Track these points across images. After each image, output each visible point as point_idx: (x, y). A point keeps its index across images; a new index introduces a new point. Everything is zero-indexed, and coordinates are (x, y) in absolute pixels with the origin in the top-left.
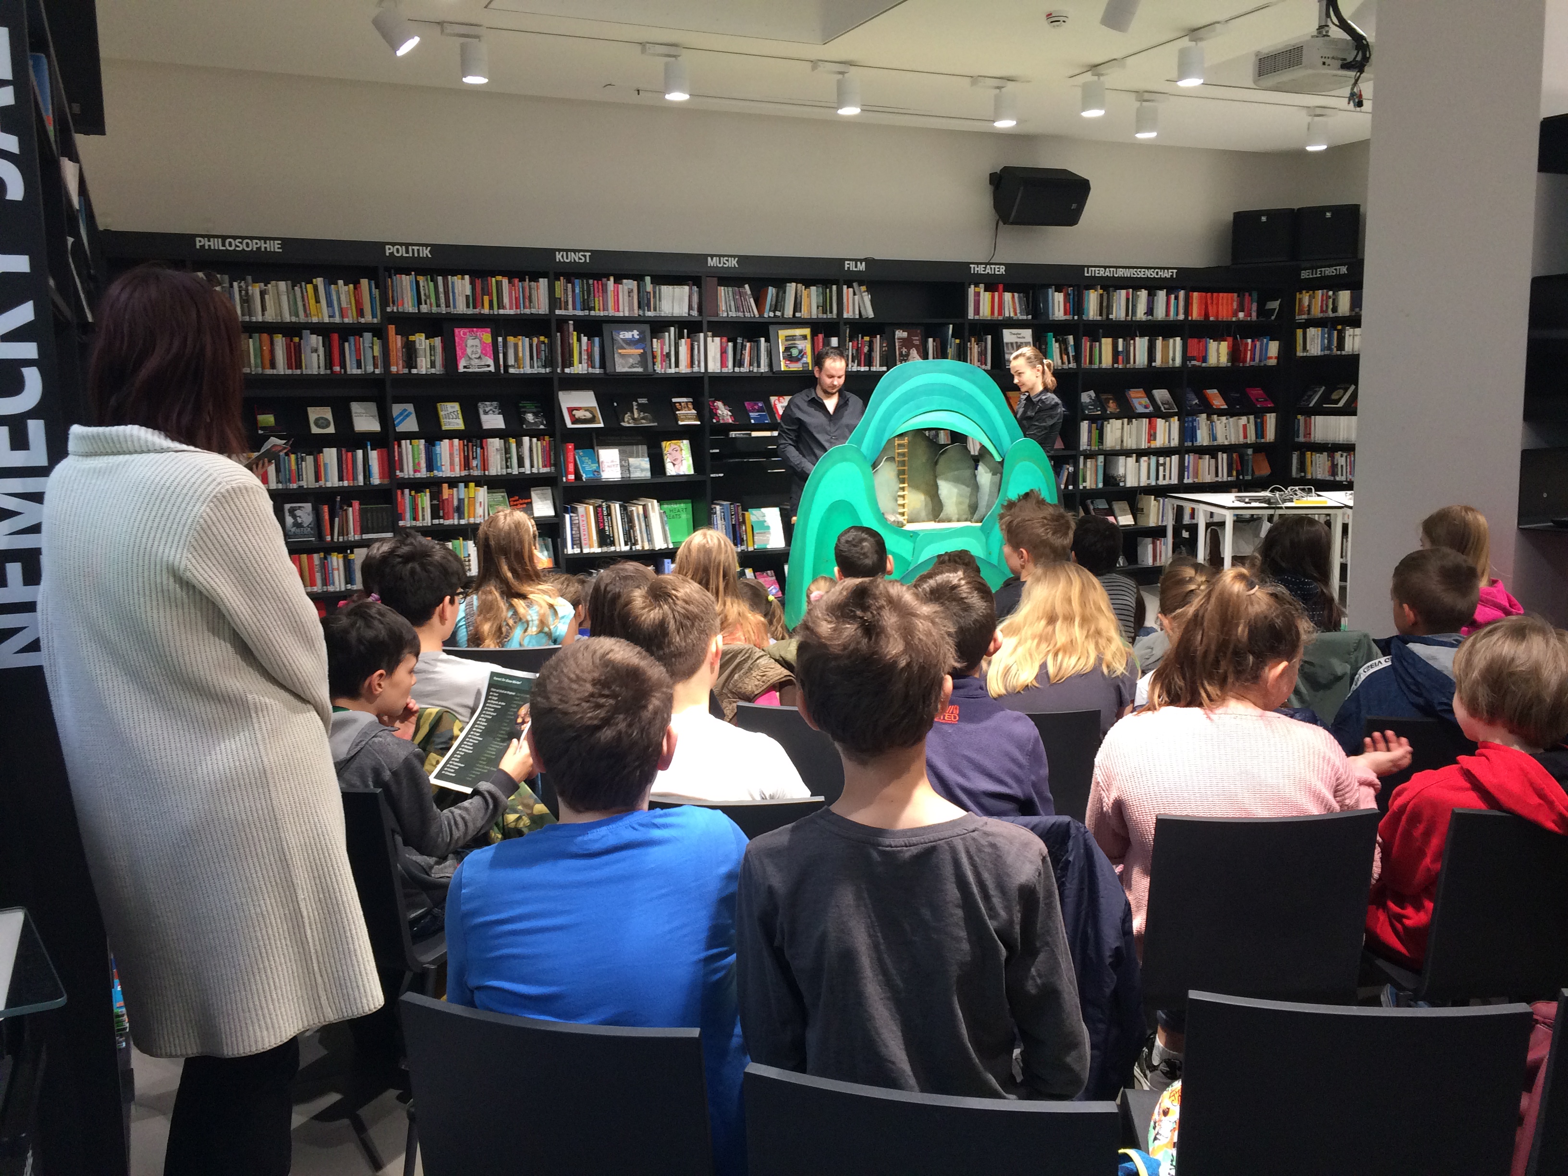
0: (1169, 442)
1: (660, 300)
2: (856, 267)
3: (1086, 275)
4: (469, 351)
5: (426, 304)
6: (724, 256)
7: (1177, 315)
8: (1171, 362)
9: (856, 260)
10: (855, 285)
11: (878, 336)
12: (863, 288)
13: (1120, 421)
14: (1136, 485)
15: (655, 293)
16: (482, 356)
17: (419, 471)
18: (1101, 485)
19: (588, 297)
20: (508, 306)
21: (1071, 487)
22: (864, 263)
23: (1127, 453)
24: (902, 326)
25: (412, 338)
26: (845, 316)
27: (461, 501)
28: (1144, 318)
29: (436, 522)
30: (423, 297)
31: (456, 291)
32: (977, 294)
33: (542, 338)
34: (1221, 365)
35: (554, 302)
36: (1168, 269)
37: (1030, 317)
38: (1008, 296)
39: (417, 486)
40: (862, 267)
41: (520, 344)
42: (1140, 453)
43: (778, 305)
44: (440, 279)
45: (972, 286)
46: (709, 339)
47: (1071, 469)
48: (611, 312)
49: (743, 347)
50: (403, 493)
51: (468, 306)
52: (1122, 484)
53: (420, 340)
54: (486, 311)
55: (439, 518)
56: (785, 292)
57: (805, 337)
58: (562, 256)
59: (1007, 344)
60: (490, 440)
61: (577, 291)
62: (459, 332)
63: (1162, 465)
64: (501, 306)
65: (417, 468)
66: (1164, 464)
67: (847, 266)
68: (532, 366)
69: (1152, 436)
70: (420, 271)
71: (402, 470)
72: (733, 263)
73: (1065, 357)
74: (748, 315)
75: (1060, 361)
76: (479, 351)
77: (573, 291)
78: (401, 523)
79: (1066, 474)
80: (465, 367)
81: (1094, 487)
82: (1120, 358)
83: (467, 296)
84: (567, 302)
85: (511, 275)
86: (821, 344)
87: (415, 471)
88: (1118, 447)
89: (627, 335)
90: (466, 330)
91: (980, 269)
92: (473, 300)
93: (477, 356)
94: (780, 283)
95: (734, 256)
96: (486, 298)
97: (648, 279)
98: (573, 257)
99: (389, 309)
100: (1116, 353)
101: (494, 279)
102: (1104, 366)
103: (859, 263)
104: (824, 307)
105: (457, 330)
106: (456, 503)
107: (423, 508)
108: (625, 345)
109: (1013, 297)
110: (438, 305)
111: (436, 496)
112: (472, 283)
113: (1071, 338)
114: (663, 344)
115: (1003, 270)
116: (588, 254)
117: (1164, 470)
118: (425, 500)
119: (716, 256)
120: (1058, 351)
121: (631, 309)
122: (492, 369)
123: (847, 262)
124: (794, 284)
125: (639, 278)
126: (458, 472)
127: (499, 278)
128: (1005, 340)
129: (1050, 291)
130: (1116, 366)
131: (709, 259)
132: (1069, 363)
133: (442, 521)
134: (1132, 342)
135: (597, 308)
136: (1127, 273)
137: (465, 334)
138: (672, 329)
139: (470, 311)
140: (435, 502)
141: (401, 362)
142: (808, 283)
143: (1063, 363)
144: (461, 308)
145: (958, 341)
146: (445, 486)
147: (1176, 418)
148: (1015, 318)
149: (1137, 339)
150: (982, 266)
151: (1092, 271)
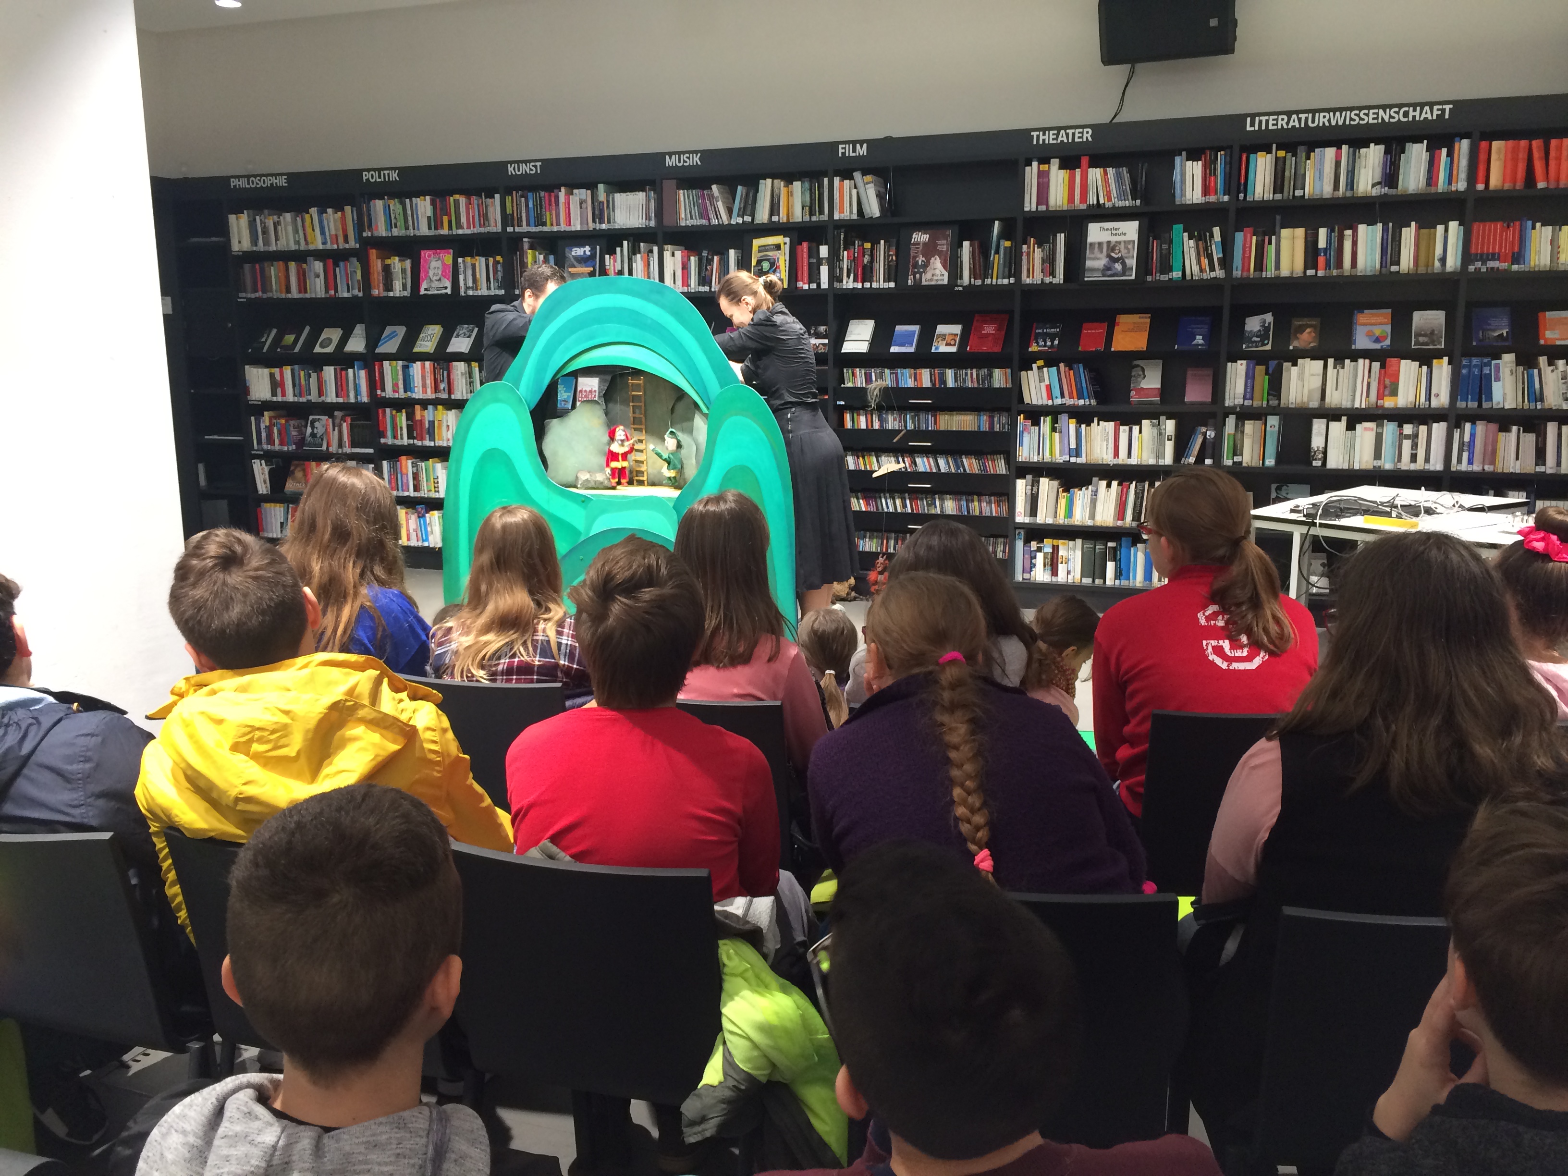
0: (1429, 398)
1: (613, 211)
2: (854, 151)
3: (1248, 128)
4: (431, 273)
5: (396, 227)
6: (684, 153)
7: (1450, 183)
8: (1437, 264)
9: (854, 143)
10: (857, 175)
11: (882, 242)
12: (869, 178)
15: (608, 202)
16: (442, 278)
17: (397, 392)
18: (1270, 462)
19: (541, 210)
20: (465, 226)
22: (865, 145)
23: (1333, 415)
24: (921, 226)
25: (388, 261)
26: (836, 217)
27: (432, 423)
28: (1374, 191)
29: (411, 442)
30: (393, 221)
31: (419, 213)
32: (1044, 175)
33: (499, 258)
35: (507, 219)
36: (1431, 105)
37: (1138, 202)
38: (1095, 174)
39: (398, 405)
40: (862, 150)
41: (477, 265)
43: (750, 206)
44: (408, 201)
45: (1035, 164)
46: (667, 255)
47: (1211, 434)
48: (563, 227)
49: (710, 262)
50: (384, 412)
52: (1317, 463)
53: (396, 264)
54: (445, 231)
55: (414, 438)
57: (778, 247)
58: (514, 169)
59: (1091, 244)
60: (455, 364)
61: (531, 205)
64: (459, 226)
65: (396, 389)
66: (1415, 437)
67: (841, 151)
68: (489, 288)
69: (1389, 386)
70: (392, 196)
71: (383, 390)
72: (696, 160)
73: (1205, 262)
74: (715, 222)
75: (1196, 269)
76: (440, 273)
77: (527, 205)
78: (383, 441)
79: (1200, 440)
80: (426, 289)
81: (1256, 463)
82: (1321, 260)
83: (429, 218)
84: (521, 217)
85: (468, 193)
86: (805, 255)
87: (394, 391)
88: (1314, 404)
89: (578, 251)
91: (1049, 138)
92: (435, 222)
93: (438, 278)
94: (752, 182)
95: (696, 152)
96: (445, 219)
97: (601, 187)
98: (525, 168)
100: (1312, 252)
101: (452, 198)
102: (1285, 272)
103: (858, 146)
104: (813, 205)
105: (423, 252)
106: (427, 425)
107: (401, 428)
108: (575, 263)
109: (1106, 173)
110: (407, 228)
111: (410, 417)
112: (433, 203)
113: (1216, 231)
114: (615, 261)
115: (1088, 134)
116: (538, 164)
118: (402, 419)
119: (675, 153)
120: (1193, 251)
121: (584, 221)
122: (449, 291)
123: (841, 146)
124: (769, 181)
125: (592, 186)
126: (430, 395)
127: (457, 196)
129: (1178, 160)
130: (1310, 272)
131: (667, 157)
133: (416, 441)
134: (1348, 233)
135: (548, 223)
136: (1338, 119)
137: (429, 256)
138: (625, 243)
139: (432, 233)
140: (410, 422)
142: (789, 179)
143: (1202, 270)
144: (424, 230)
145: (1008, 244)
146: (418, 407)
148: (1108, 205)
149: (1362, 228)
150: (1052, 132)
151: (1260, 122)
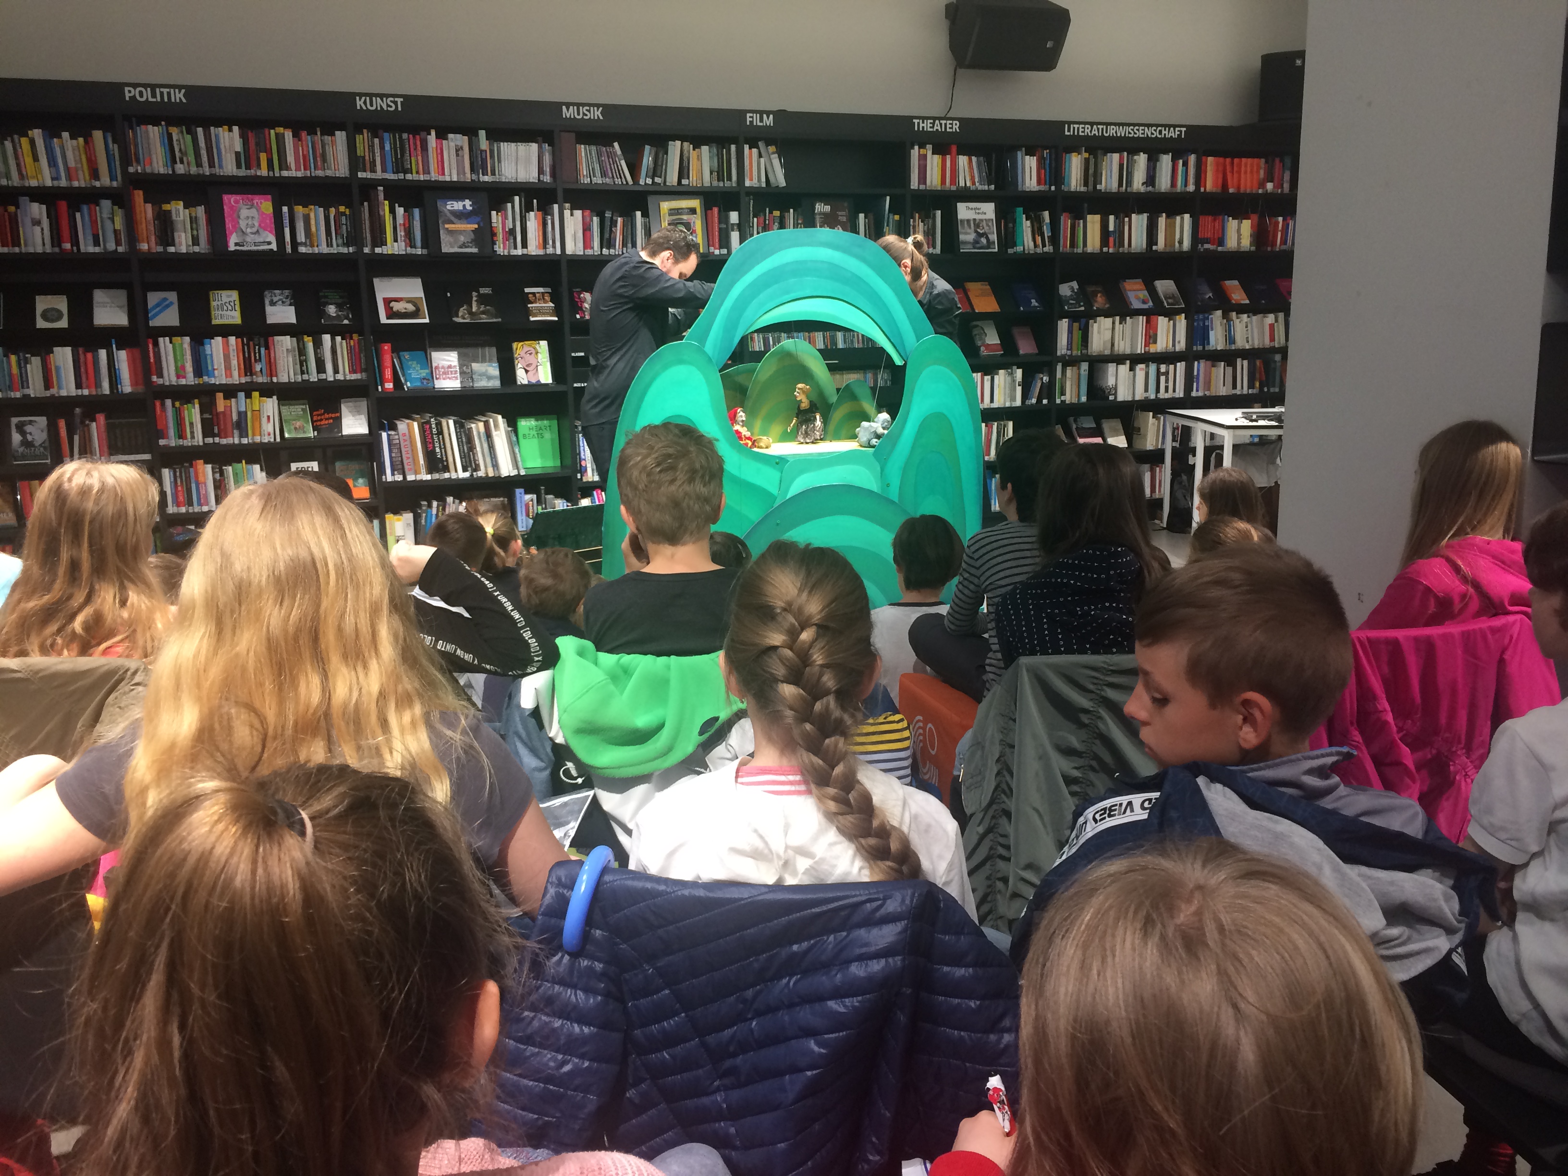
0: (1174, 345)
1: (499, 161)
2: (761, 120)
3: (1067, 133)
4: (242, 224)
5: (182, 162)
6: (583, 105)
7: (1186, 186)
8: (1177, 244)
9: (761, 113)
10: (761, 144)
11: (792, 210)
12: (772, 149)
13: (1110, 320)
14: (1130, 399)
15: (492, 151)
16: (261, 231)
17: (184, 377)
18: (1084, 399)
19: (402, 155)
20: (293, 166)
21: (1045, 402)
22: (771, 116)
23: (1119, 359)
24: (824, 198)
25: (166, 207)
26: (747, 183)
27: (242, 415)
28: (1142, 189)
29: (210, 440)
30: (178, 154)
31: (222, 146)
32: (923, 158)
33: (342, 209)
34: (1242, 250)
35: (355, 162)
36: (1175, 126)
37: (992, 187)
38: (963, 160)
39: (183, 395)
40: (769, 121)
41: (312, 215)
42: (1135, 360)
43: (657, 170)
44: (200, 130)
45: (916, 147)
46: (567, 213)
47: (1046, 379)
48: (434, 176)
49: (614, 223)
50: (163, 405)
51: (239, 166)
52: (1111, 398)
53: (178, 210)
54: (264, 172)
55: (213, 435)
56: (667, 153)
57: (693, 211)
58: (365, 103)
59: (961, 221)
60: (277, 338)
61: (387, 147)
62: (230, 200)
63: (1163, 374)
64: (284, 165)
65: (182, 373)
66: (1166, 374)
67: (749, 119)
68: (329, 244)
69: (1151, 337)
70: (172, 121)
71: (160, 375)
72: (597, 114)
73: (1039, 240)
74: (618, 181)
75: (1032, 244)
76: (257, 224)
77: (382, 148)
78: (162, 442)
79: (1039, 385)
80: (236, 244)
81: (1075, 401)
82: (1111, 239)
83: (237, 154)
84: (374, 161)
85: (298, 127)
86: (716, 220)
87: (178, 376)
88: (1107, 352)
89: (457, 206)
90: (238, 197)
91: (927, 126)
92: (246, 158)
93: (255, 230)
94: (660, 142)
95: (598, 106)
96: (263, 157)
97: (482, 134)
98: (378, 103)
99: (131, 170)
100: (1105, 233)
101: (272, 132)
102: (1089, 249)
103: (765, 116)
104: (720, 172)
105: (226, 197)
106: (235, 417)
107: (191, 424)
108: (453, 218)
109: (970, 161)
110: (199, 164)
111: (208, 408)
112: (243, 136)
113: (1046, 214)
114: (505, 218)
115: (956, 126)
116: (399, 100)
117: (1167, 381)
118: (194, 413)
119: (573, 104)
120: (1029, 230)
121: (461, 171)
122: (274, 247)
123: (748, 115)
124: (678, 143)
125: (470, 132)
126: (236, 378)
127: (281, 130)
128: (960, 217)
129: (1019, 154)
130: (1105, 249)
131: (564, 107)
132: (1044, 245)
133: (217, 440)
134: (1127, 219)
135: (414, 171)
136: (1121, 132)
137: (237, 202)
138: (517, 198)
139: (243, 172)
140: (207, 416)
141: (153, 238)
142: (697, 142)
143: (1036, 246)
144: (229, 168)
145: (897, 217)
146: (220, 396)
147: (1183, 315)
148: (973, 188)
149: (1133, 216)
150: (929, 121)
151: (1074, 128)
